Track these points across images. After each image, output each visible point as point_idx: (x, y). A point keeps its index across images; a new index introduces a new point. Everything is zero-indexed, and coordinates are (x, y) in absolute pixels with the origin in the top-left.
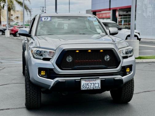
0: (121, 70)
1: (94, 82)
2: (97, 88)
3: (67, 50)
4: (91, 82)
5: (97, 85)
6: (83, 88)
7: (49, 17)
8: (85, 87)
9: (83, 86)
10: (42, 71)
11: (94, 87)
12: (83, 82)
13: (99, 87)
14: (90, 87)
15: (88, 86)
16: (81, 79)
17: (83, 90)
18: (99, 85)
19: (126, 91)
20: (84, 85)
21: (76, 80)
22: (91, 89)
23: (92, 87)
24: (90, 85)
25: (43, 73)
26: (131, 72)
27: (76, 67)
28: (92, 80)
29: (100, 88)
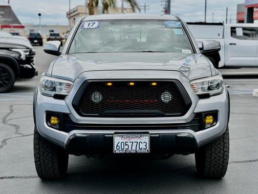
0: (193, 120)
1: (139, 141)
2: (143, 151)
3: (90, 81)
4: (131, 140)
5: (143, 146)
6: (116, 150)
7: (98, 21)
8: (120, 149)
9: (117, 146)
10: (53, 118)
11: (138, 148)
12: (117, 140)
13: (148, 149)
14: (130, 149)
15: (126, 147)
16: (115, 133)
17: (118, 153)
18: (148, 146)
19: (213, 158)
20: (119, 145)
21: (106, 136)
22: (132, 152)
23: (134, 148)
24: (130, 144)
25: (54, 120)
26: (215, 124)
27: (107, 111)
28: (135, 136)
29: (149, 152)
